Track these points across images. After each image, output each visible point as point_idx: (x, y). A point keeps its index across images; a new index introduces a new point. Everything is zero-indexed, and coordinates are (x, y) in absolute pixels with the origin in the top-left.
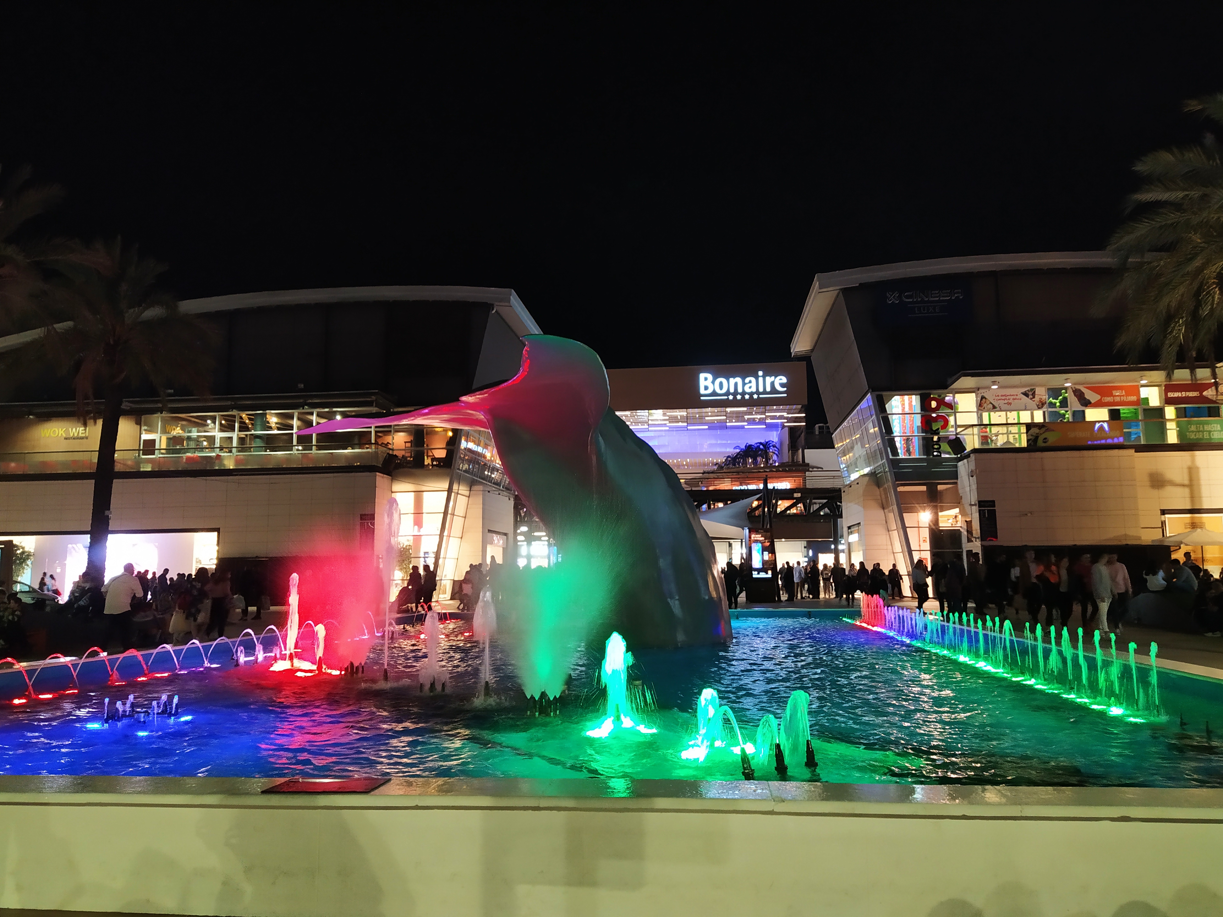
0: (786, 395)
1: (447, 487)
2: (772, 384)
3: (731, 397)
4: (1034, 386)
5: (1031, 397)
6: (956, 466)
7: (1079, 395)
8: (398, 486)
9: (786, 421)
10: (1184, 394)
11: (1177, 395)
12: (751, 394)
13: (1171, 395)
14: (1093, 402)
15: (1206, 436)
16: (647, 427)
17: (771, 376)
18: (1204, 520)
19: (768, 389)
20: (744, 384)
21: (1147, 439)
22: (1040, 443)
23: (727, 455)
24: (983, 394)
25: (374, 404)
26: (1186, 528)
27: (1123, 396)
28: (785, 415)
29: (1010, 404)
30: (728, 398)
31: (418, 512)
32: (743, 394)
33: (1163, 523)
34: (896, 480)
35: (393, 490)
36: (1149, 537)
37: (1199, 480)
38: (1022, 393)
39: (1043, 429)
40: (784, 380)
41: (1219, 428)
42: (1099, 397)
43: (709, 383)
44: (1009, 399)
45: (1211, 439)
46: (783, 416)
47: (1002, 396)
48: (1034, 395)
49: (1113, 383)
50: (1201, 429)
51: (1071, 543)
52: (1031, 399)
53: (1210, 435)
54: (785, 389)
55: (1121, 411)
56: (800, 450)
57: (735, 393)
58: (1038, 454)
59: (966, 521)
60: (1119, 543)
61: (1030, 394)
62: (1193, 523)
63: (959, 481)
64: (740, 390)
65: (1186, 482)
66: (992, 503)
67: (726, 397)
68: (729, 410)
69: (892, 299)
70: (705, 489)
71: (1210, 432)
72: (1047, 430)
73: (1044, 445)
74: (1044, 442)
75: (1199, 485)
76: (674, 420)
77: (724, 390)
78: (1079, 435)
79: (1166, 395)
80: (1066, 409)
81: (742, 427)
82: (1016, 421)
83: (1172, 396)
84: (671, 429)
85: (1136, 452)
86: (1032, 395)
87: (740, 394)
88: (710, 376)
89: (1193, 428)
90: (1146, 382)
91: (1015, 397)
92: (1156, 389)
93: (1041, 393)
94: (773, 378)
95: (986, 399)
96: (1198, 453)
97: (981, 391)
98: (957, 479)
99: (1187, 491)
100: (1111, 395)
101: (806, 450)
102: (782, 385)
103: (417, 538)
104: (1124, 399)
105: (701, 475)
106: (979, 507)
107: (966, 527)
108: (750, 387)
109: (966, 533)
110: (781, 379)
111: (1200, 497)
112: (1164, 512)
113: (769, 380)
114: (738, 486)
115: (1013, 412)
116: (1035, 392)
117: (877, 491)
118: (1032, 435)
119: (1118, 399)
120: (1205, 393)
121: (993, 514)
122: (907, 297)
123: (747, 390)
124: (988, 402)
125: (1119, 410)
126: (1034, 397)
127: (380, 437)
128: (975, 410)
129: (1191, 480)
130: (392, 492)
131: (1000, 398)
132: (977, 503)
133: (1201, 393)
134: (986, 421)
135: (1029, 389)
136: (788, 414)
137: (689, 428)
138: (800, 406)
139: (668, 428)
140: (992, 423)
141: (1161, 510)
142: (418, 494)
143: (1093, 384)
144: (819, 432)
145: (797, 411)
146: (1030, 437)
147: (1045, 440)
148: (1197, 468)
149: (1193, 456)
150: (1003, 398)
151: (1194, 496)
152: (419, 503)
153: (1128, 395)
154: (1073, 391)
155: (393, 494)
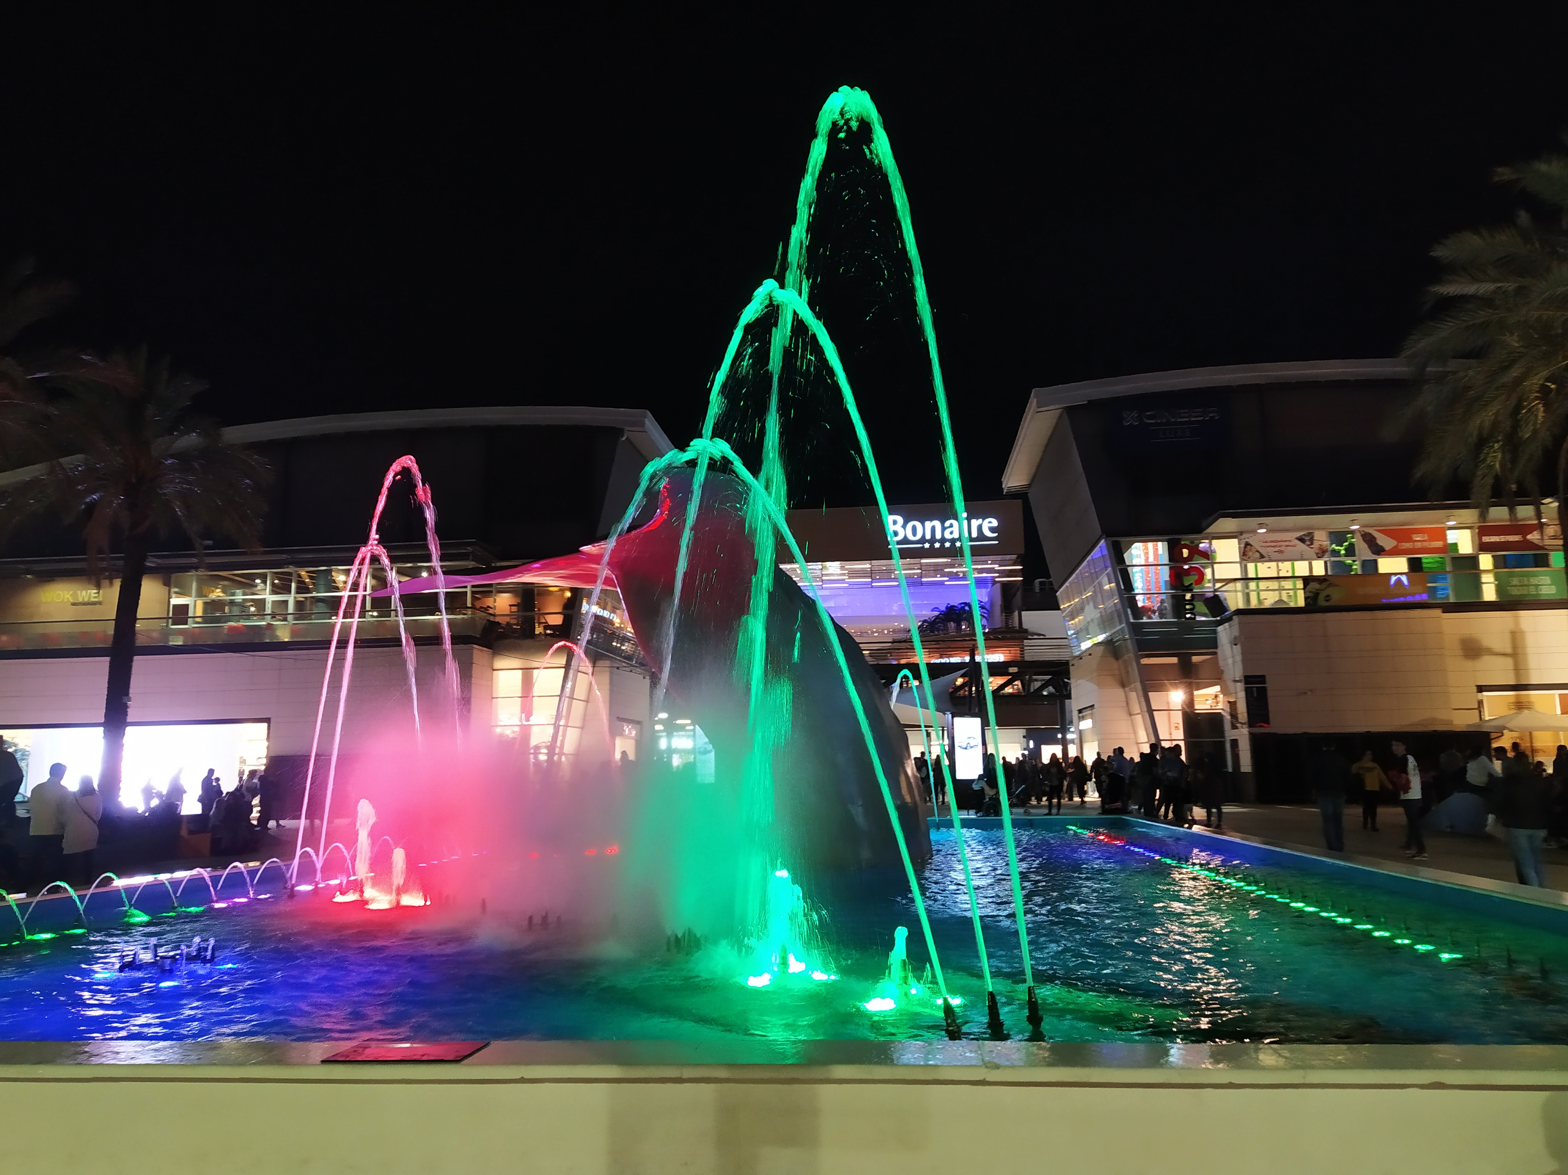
0: (997, 542)
1: (564, 663)
2: (980, 528)
3: (927, 545)
4: (1311, 529)
5: (1308, 542)
6: (1215, 632)
7: (1369, 540)
8: (501, 662)
9: (997, 575)
10: (1502, 538)
11: (1494, 539)
12: (953, 541)
13: (1486, 539)
14: (1387, 548)
15: (1532, 591)
16: (821, 583)
17: (977, 519)
18: (1533, 699)
19: (974, 534)
20: (944, 529)
21: (1457, 595)
22: (1322, 602)
23: (923, 619)
24: (1247, 540)
25: (471, 557)
26: (1510, 709)
27: (1425, 541)
28: (996, 567)
29: (1281, 552)
30: (923, 547)
31: (527, 695)
32: (943, 540)
33: (1480, 703)
34: (1140, 651)
35: (495, 667)
36: (1463, 721)
37: (1524, 647)
38: (1297, 539)
39: (1325, 584)
40: (995, 523)
41: (1549, 582)
42: (1394, 543)
43: (898, 527)
44: (1281, 546)
45: (1538, 595)
46: (993, 568)
47: (1271, 542)
48: (1312, 540)
49: (1413, 524)
50: (1526, 583)
51: (1364, 729)
52: (1308, 545)
53: (1537, 590)
54: (996, 534)
55: (1424, 561)
56: (1016, 613)
57: (933, 540)
58: (1319, 616)
59: (1229, 702)
60: (1428, 729)
61: (1307, 539)
62: (1519, 702)
63: (1219, 651)
64: (938, 536)
65: (1509, 650)
66: (1262, 679)
67: (921, 545)
68: (924, 561)
69: (1130, 419)
70: (896, 663)
71: (1537, 586)
72: (1330, 585)
73: (1328, 604)
74: (1327, 601)
75: (1525, 654)
76: (854, 575)
77: (919, 536)
78: (1370, 592)
79: (1480, 539)
80: (1354, 558)
81: (942, 583)
82: (1290, 574)
83: (1488, 540)
84: (851, 587)
85: (1444, 612)
86: (1310, 540)
87: (939, 541)
88: (900, 519)
89: (1515, 581)
90: (1455, 523)
91: (1287, 543)
92: (1467, 532)
93: (1321, 538)
94: (980, 521)
95: (1251, 545)
96: (1522, 613)
97: (1244, 536)
98: (1216, 648)
99: (1509, 662)
100: (1410, 540)
101: (1023, 613)
102: (992, 530)
103: (526, 729)
104: (1427, 545)
105: (890, 644)
106: (1246, 683)
107: (1228, 710)
108: (951, 533)
109: (1229, 717)
110: (990, 522)
111: (1527, 669)
112: (1481, 689)
113: (975, 523)
114: (938, 658)
115: (1286, 563)
116: (1313, 537)
117: (1115, 664)
118: (1310, 592)
119: (1419, 545)
120: (1529, 537)
121: (1263, 692)
122: (1149, 417)
123: (947, 535)
124: (1254, 550)
125: (1420, 558)
126: (1312, 544)
127: (479, 599)
128: (1238, 560)
129: (1515, 646)
130: (494, 670)
131: (1269, 544)
132: (1242, 678)
133: (1524, 536)
134: (1251, 575)
135: (1305, 533)
136: (1000, 566)
137: (873, 584)
138: (1014, 557)
139: (847, 585)
140: (1260, 576)
141: (1478, 686)
142: (527, 672)
143: (1388, 526)
144: (1041, 589)
145: (1011, 562)
146: (1309, 594)
147: (1328, 598)
148: (1522, 633)
149: (1517, 617)
150: (1273, 544)
151: (1519, 667)
152: (527, 684)
153: (1431, 540)
154: (1362, 536)
155: (495, 672)
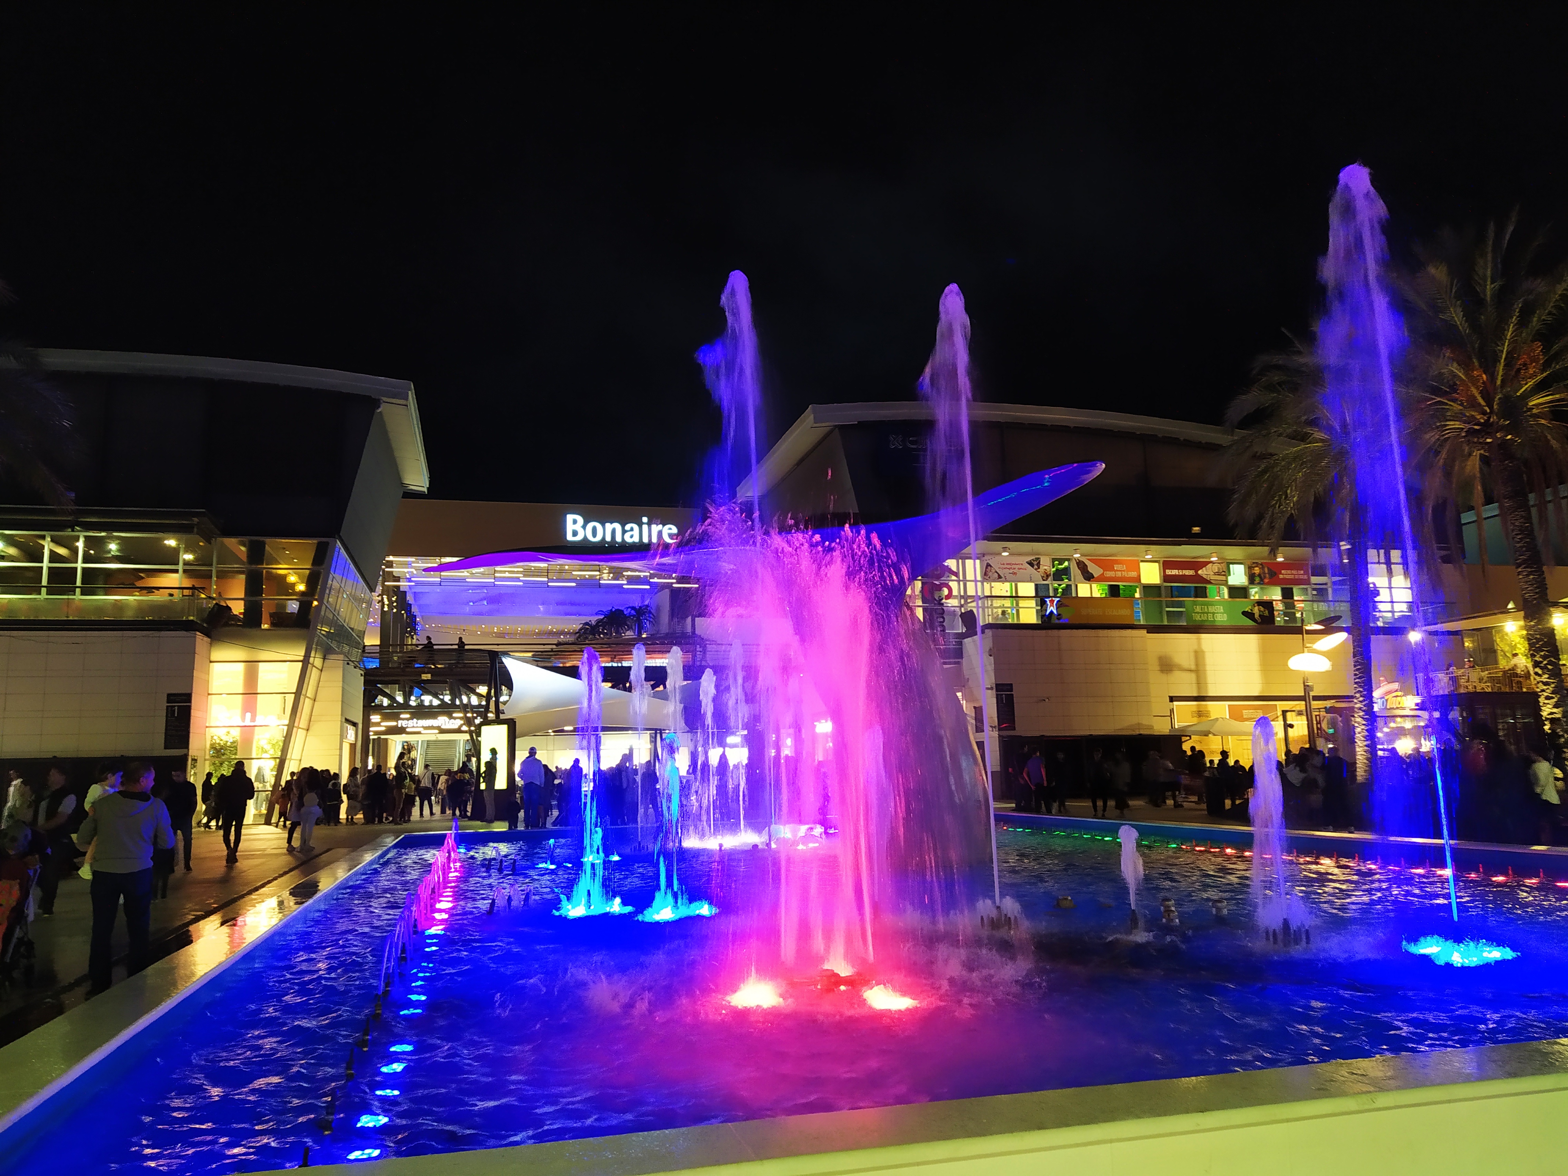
1: (303, 654)
2: (660, 533)
4: (1038, 555)
5: (1036, 567)
6: (964, 643)
7: (1082, 567)
8: (221, 653)
10: (1181, 572)
11: (1175, 572)
12: (633, 545)
13: (1168, 572)
14: (1095, 576)
15: (1210, 618)
17: (657, 524)
18: (1209, 709)
19: (654, 540)
20: (624, 532)
21: (1146, 619)
22: (1055, 620)
23: (583, 622)
24: (989, 561)
26: (1193, 717)
27: (1124, 571)
29: (1015, 574)
31: (251, 692)
32: (623, 543)
33: (1172, 711)
35: (212, 659)
36: (1161, 727)
37: (1204, 665)
38: (1028, 563)
41: (1222, 611)
42: (1101, 571)
43: (578, 527)
44: (1014, 569)
45: (1214, 621)
47: (1007, 564)
48: (1039, 564)
49: (1116, 556)
50: (1206, 610)
51: (1088, 733)
52: (1036, 569)
53: (1213, 618)
54: (675, 541)
55: (1121, 587)
56: (689, 619)
57: (613, 543)
58: (1055, 632)
59: (975, 707)
60: (1134, 733)
61: (1035, 564)
62: (1200, 711)
63: (964, 661)
64: (618, 538)
65: (1193, 667)
66: (1010, 687)
69: (895, 443)
70: (561, 665)
71: (1214, 613)
73: (1057, 622)
74: (1058, 619)
75: (1205, 670)
77: (598, 538)
78: (1092, 612)
79: (1164, 572)
81: (620, 586)
82: (1009, 594)
83: (1170, 573)
84: (528, 585)
85: (1148, 633)
86: (1037, 565)
87: (619, 544)
88: (580, 520)
89: (1198, 609)
90: (1150, 557)
91: (1020, 566)
92: (1157, 564)
93: (1046, 564)
94: (660, 526)
95: (991, 566)
96: (1204, 636)
97: (986, 558)
98: (962, 658)
99: (1193, 676)
100: (1113, 570)
102: (671, 536)
103: (248, 731)
104: (1125, 574)
105: (554, 647)
106: (997, 691)
107: (973, 715)
108: (632, 536)
109: (974, 722)
110: (670, 529)
111: (1206, 684)
112: (1172, 699)
113: (655, 528)
115: (1006, 583)
116: (1040, 561)
119: (1119, 574)
120: (1200, 572)
121: (1010, 698)
122: (912, 443)
123: (627, 539)
124: (994, 571)
125: (1118, 586)
126: (1039, 568)
128: (980, 579)
129: (1197, 665)
130: (211, 662)
131: (1006, 566)
132: (994, 686)
133: (1196, 572)
135: (1033, 558)
137: (549, 584)
139: (521, 583)
140: (994, 594)
141: (1170, 697)
142: (252, 665)
143: (1099, 556)
146: (1040, 612)
148: (1203, 652)
149: (1199, 639)
150: (1009, 566)
151: (1200, 681)
152: (251, 678)
153: (1128, 570)
154: (1077, 563)
155: (212, 664)
